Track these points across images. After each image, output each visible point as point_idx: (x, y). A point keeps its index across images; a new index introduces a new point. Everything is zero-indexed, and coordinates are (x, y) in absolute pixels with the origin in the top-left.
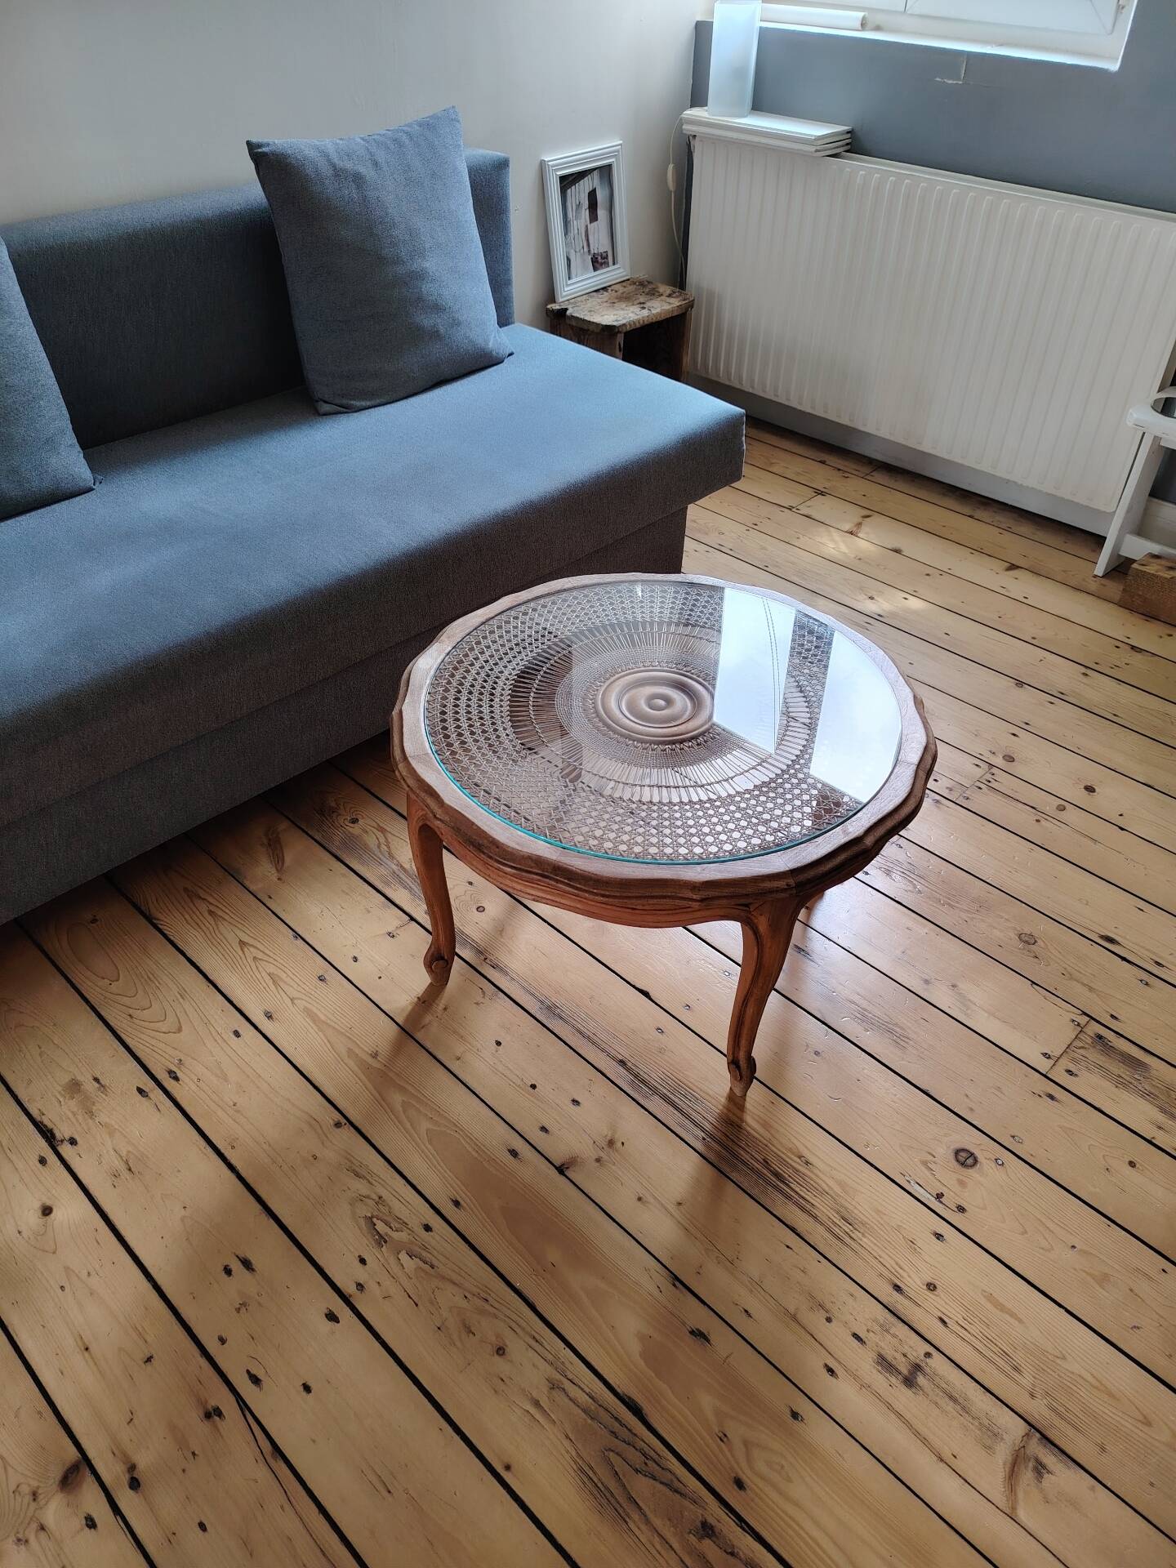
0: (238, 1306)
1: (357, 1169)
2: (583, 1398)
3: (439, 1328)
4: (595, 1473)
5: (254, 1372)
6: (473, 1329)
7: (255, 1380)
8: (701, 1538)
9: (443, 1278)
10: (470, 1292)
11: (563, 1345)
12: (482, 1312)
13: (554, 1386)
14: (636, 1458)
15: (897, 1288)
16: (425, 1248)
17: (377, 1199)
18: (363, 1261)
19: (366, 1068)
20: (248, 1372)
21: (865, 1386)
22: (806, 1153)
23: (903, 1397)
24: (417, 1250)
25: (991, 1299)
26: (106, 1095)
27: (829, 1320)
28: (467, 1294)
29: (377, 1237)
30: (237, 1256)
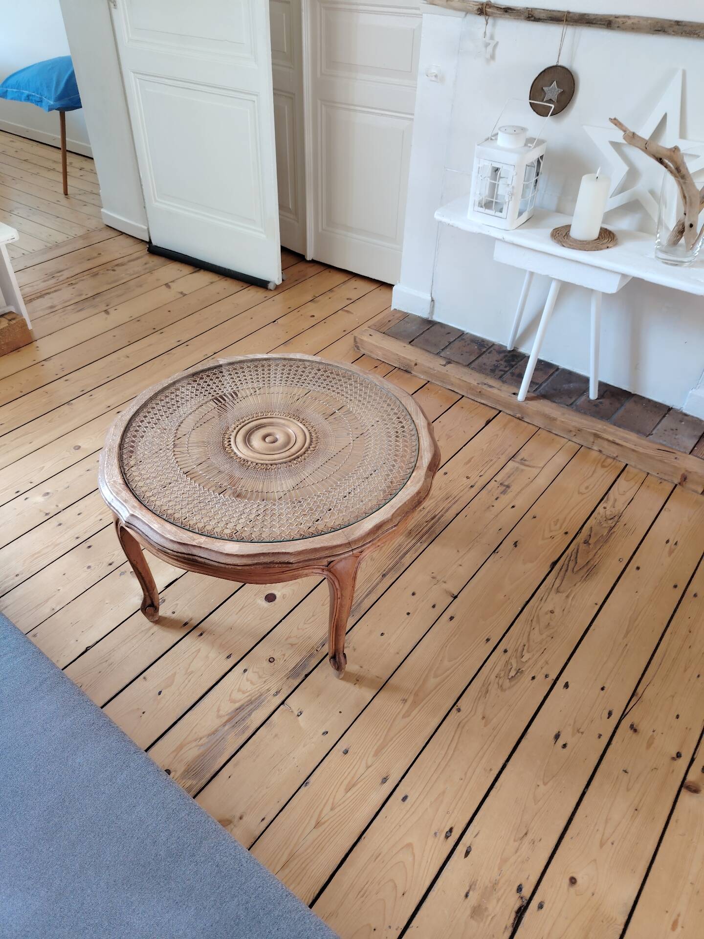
0: (580, 734)
1: (484, 692)
2: (558, 581)
3: (552, 638)
4: (583, 576)
5: (607, 715)
6: (547, 624)
7: (610, 714)
8: (590, 544)
9: (528, 640)
11: (539, 590)
12: (538, 621)
13: (558, 591)
14: (571, 564)
15: (472, 486)
16: (517, 650)
17: (498, 678)
18: (533, 678)
19: (415, 704)
20: (608, 718)
21: (515, 498)
23: (515, 488)
24: (519, 654)
25: (467, 463)
26: (477, 880)
27: (493, 506)
28: (532, 629)
29: (518, 674)
30: (555, 743)
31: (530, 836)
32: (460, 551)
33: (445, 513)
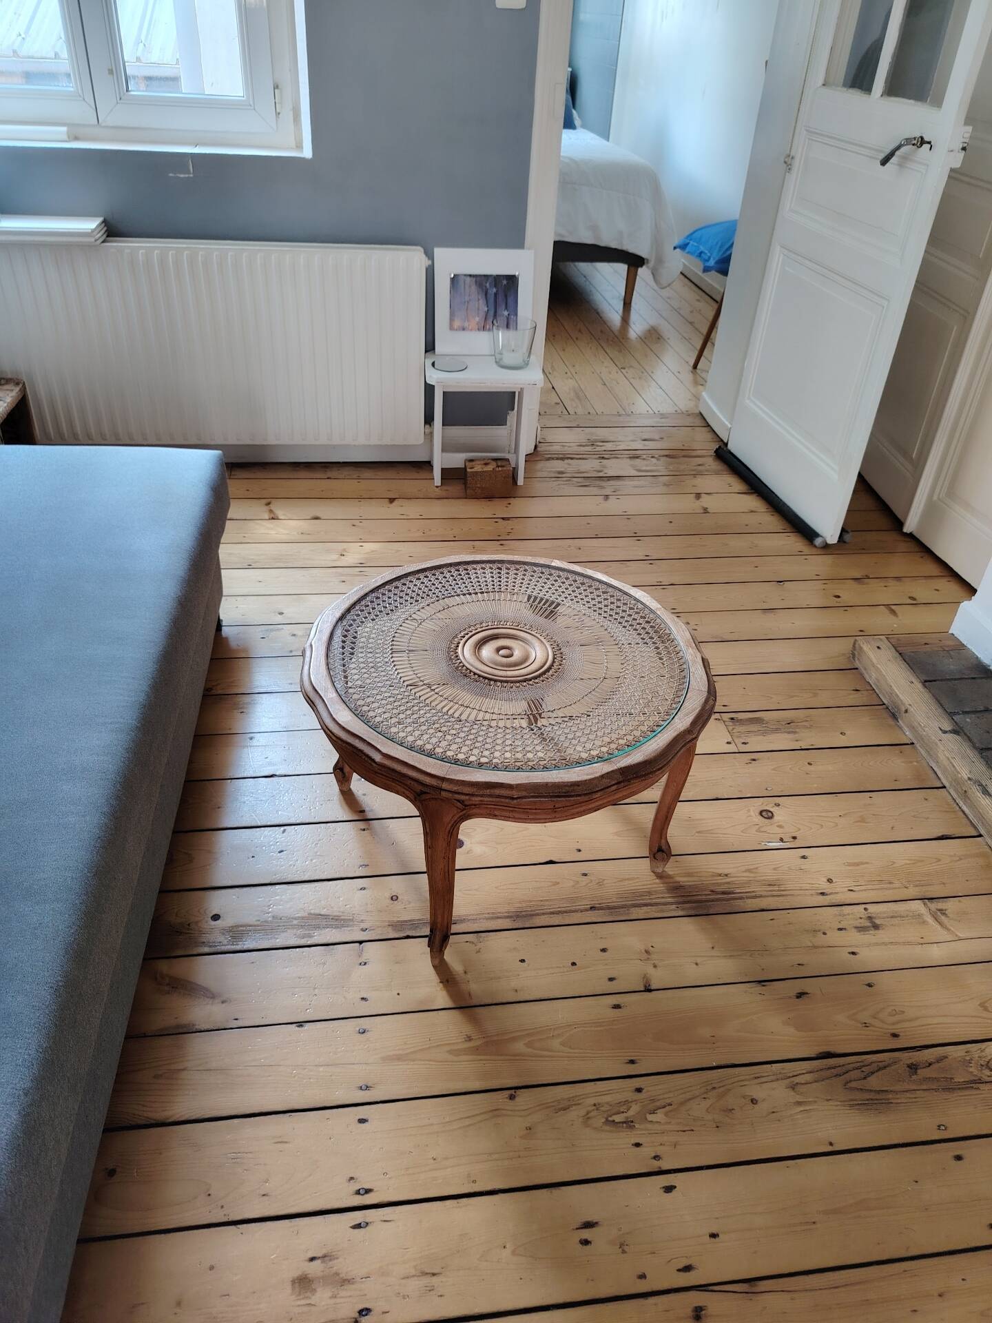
0: (620, 1250)
1: (561, 1106)
2: (808, 1077)
3: (717, 1127)
4: (855, 1100)
5: (681, 1266)
6: (730, 1108)
7: (688, 1269)
8: (916, 1073)
9: (682, 1103)
10: (703, 1094)
11: (769, 1066)
12: (721, 1096)
13: (793, 1087)
14: (856, 1074)
15: (823, 894)
16: (653, 1101)
17: (594, 1107)
18: (638, 1145)
19: (476, 1050)
20: (679, 1270)
21: (869, 945)
22: (720, 871)
23: (881, 935)
24: (651, 1107)
25: (850, 865)
26: (337, 1258)
27: (824, 934)
28: (703, 1096)
29: (625, 1125)
30: (577, 1229)
31: (435, 1280)
32: (715, 949)
33: (748, 898)
